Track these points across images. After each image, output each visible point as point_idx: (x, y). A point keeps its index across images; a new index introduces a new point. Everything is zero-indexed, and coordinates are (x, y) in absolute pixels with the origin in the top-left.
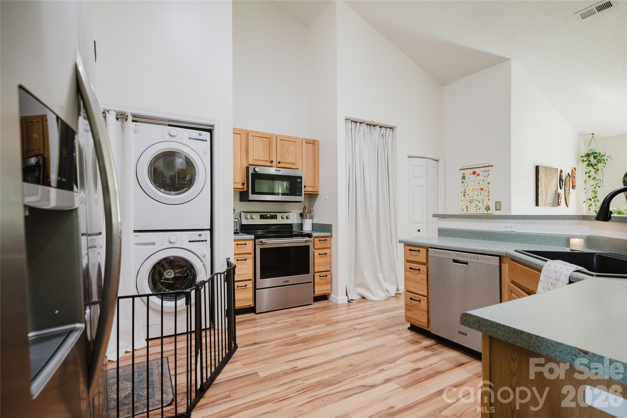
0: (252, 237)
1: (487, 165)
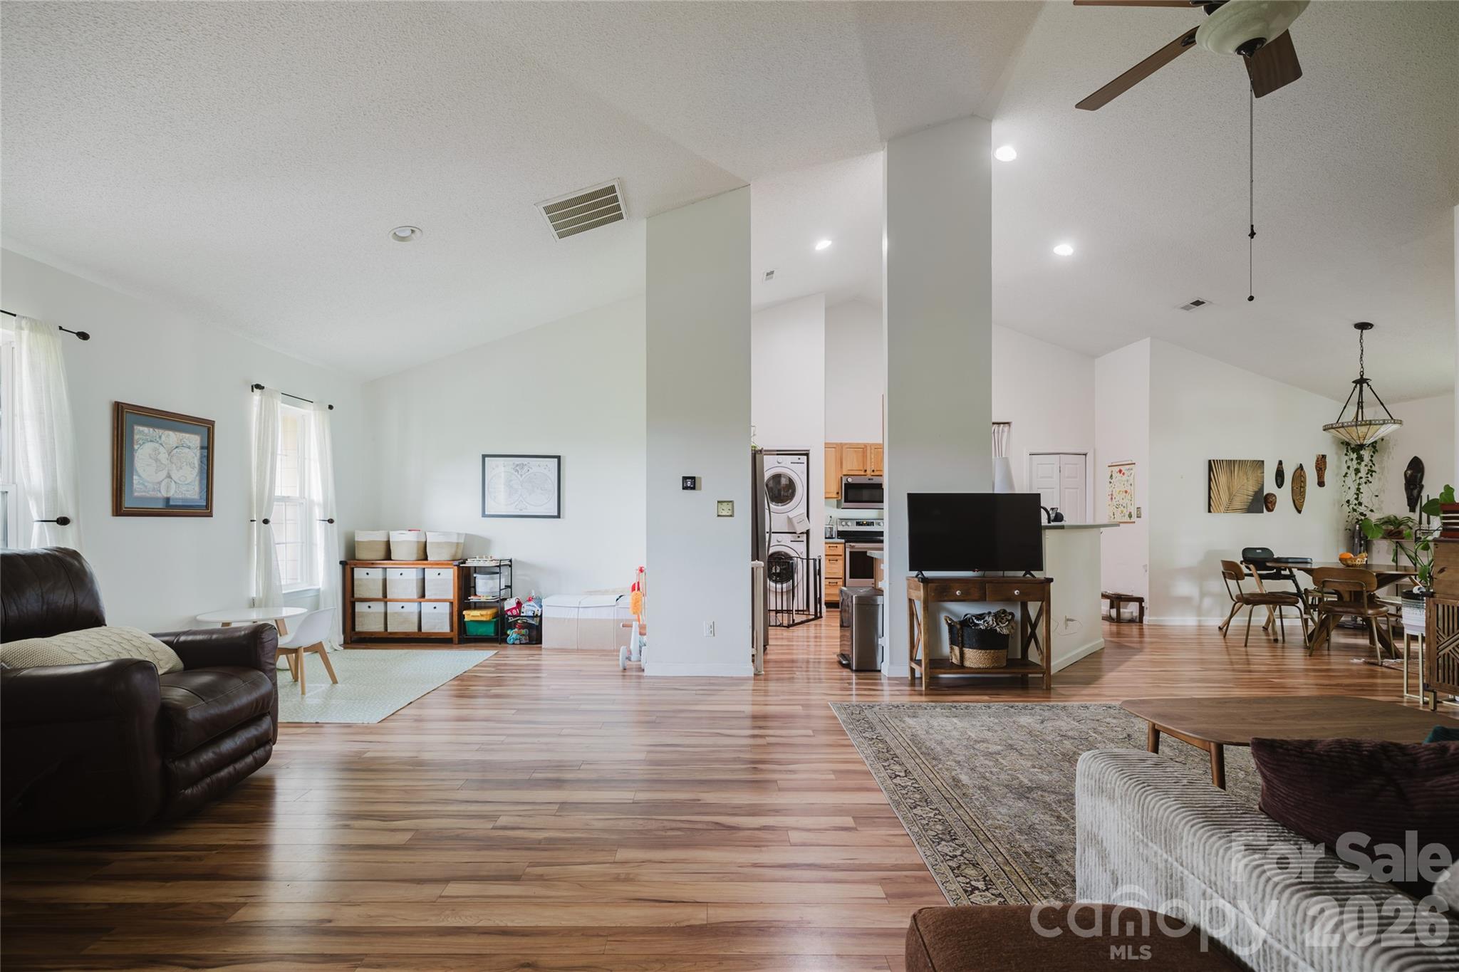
0: (843, 541)
1: (1130, 462)
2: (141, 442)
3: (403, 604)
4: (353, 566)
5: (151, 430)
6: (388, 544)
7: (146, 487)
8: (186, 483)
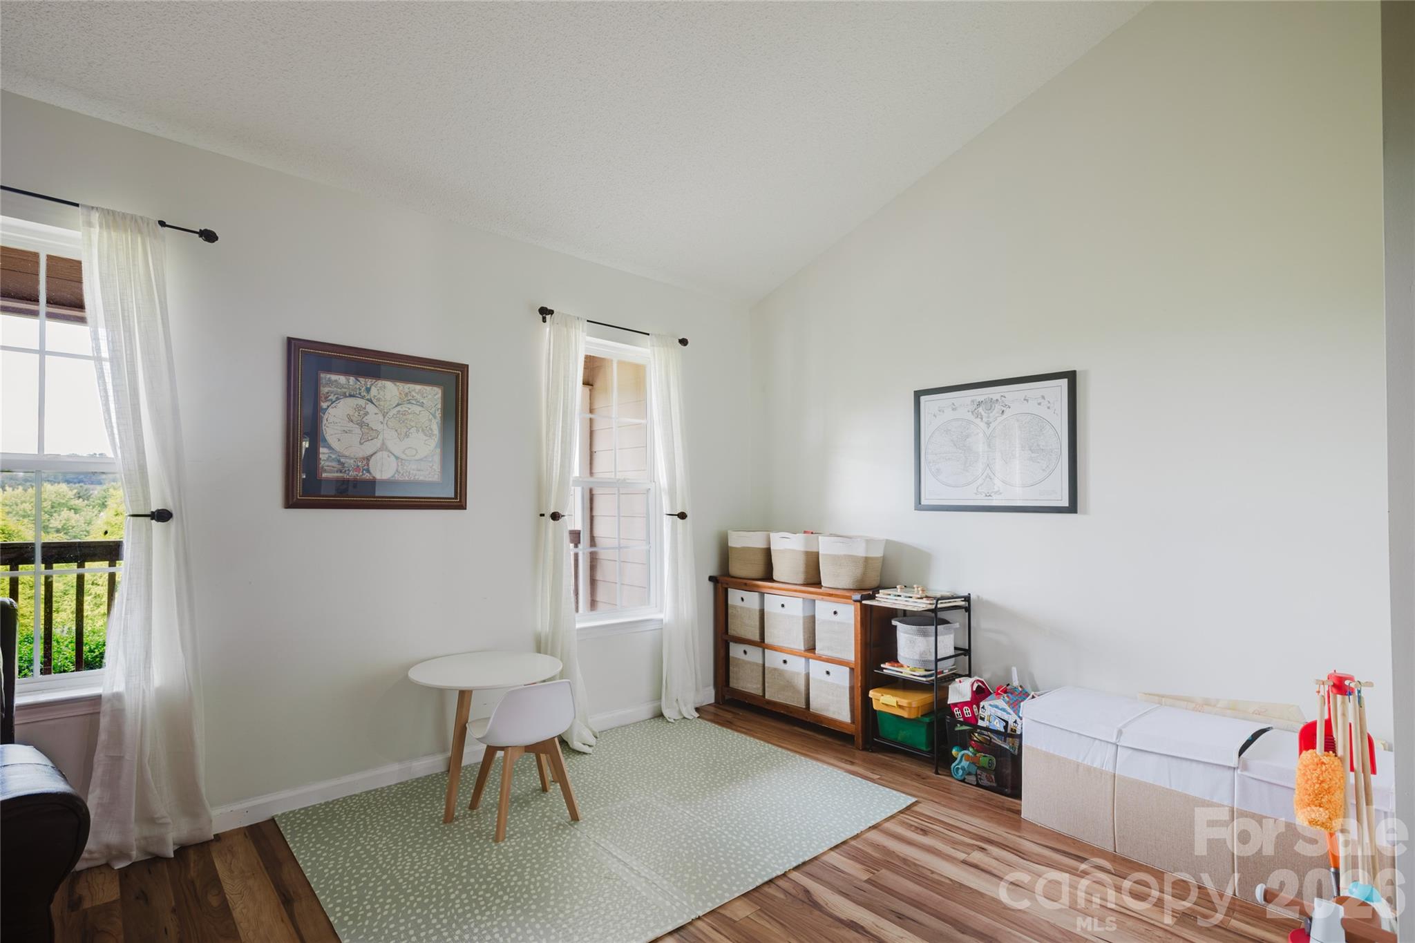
2: (332, 397)
3: (785, 657)
4: (726, 586)
5: (352, 379)
6: (768, 552)
7: (343, 464)
8: (417, 458)
